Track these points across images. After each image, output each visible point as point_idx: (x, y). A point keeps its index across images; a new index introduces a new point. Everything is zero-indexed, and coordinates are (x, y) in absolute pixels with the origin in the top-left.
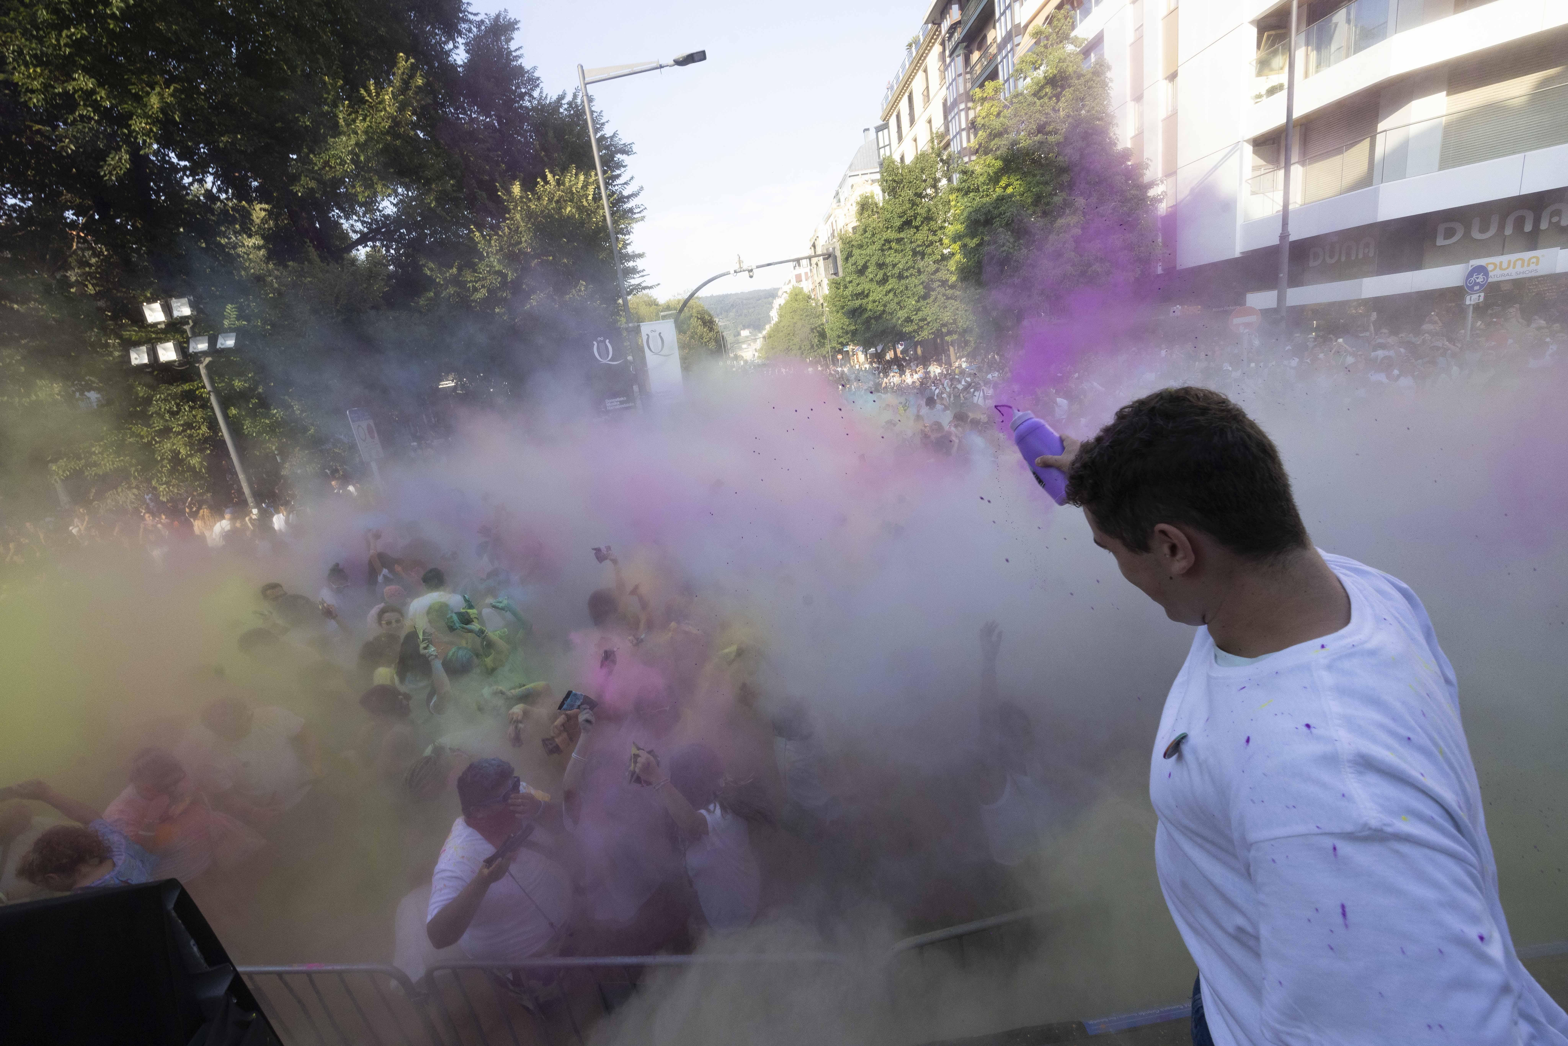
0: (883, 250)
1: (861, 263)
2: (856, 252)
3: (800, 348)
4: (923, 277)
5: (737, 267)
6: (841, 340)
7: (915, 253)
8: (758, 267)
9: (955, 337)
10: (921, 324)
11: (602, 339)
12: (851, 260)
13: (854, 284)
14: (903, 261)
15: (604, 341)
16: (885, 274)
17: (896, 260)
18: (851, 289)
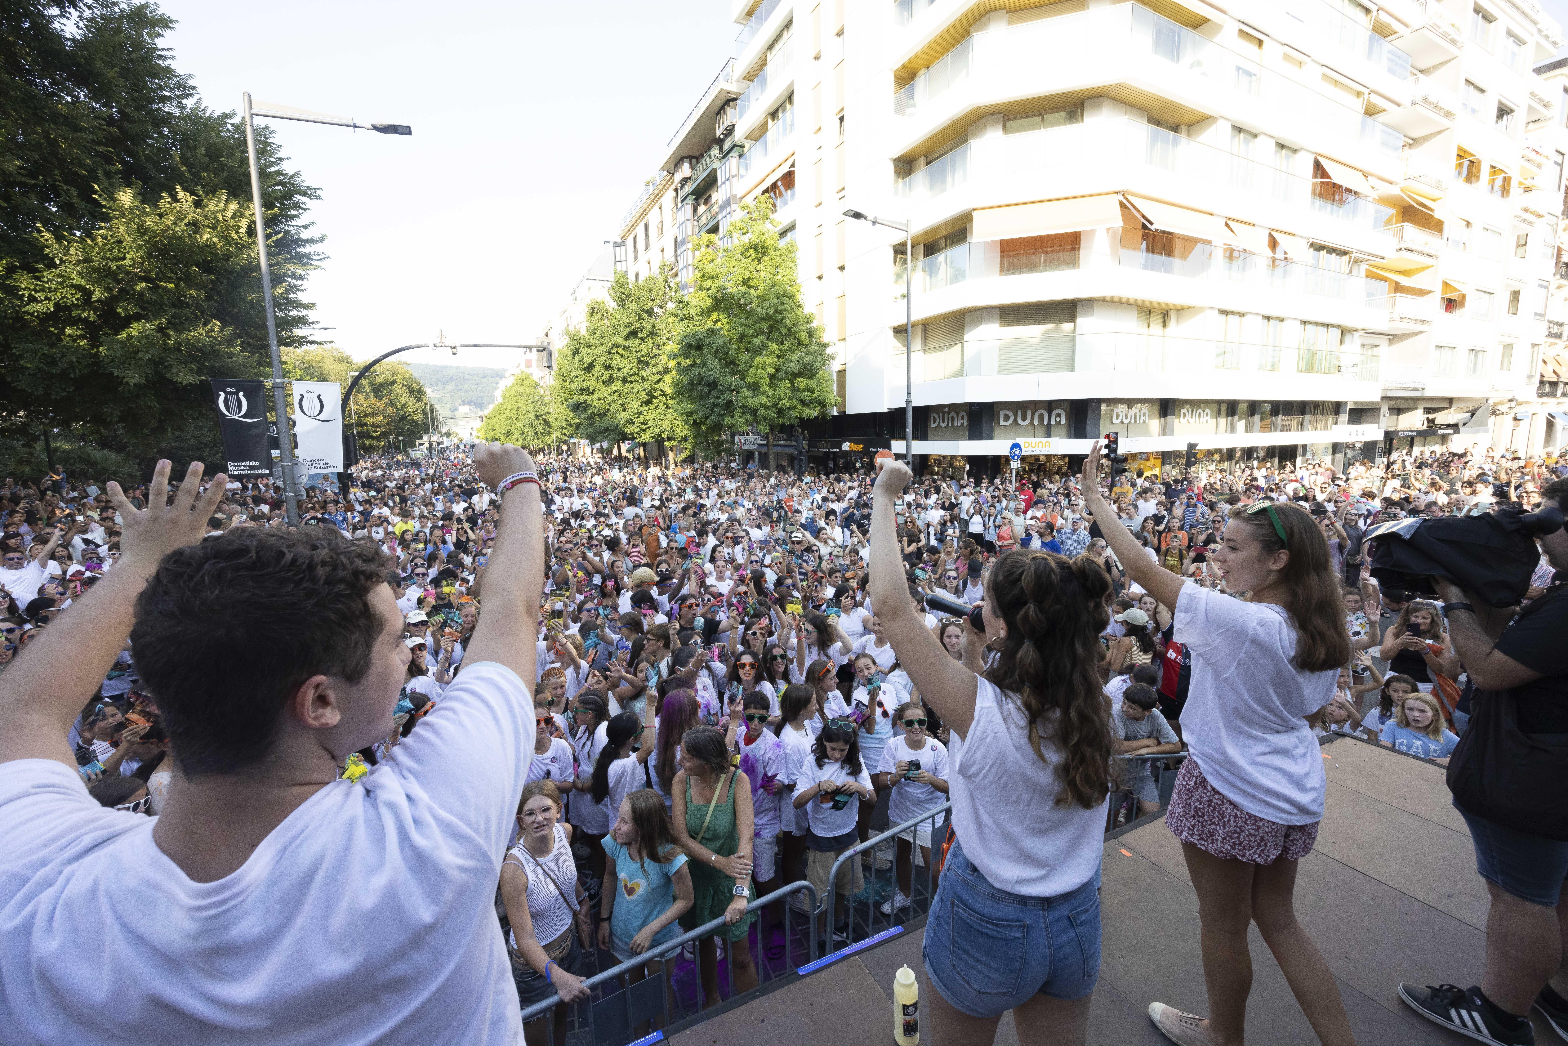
0: (610, 353)
1: (588, 361)
2: (584, 350)
3: (523, 434)
4: (647, 385)
5: (438, 342)
6: (565, 431)
7: (640, 362)
8: (462, 346)
9: (674, 443)
10: (643, 427)
11: (234, 390)
12: (578, 357)
13: (579, 379)
14: (629, 367)
15: (237, 393)
16: (611, 376)
17: (622, 365)
18: (576, 384)
